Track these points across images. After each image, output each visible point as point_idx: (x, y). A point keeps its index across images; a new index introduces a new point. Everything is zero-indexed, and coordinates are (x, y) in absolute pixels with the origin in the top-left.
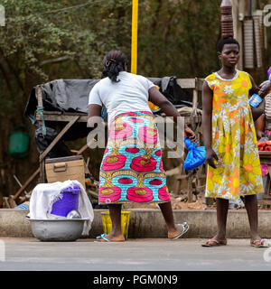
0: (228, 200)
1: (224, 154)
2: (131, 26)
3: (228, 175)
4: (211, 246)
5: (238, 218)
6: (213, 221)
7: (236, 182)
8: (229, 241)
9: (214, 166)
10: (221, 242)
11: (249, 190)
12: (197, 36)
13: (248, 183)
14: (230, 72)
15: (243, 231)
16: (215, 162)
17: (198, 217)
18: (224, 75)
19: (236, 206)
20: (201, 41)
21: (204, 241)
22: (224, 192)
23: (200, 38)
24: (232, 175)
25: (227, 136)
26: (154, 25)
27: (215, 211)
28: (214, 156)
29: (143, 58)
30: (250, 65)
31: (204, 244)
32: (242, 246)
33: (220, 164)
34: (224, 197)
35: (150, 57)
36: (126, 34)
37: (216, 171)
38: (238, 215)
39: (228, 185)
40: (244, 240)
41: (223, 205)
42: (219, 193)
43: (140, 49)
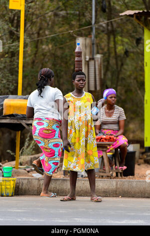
0: (77, 172)
1: (75, 143)
2: (18, 63)
3: (77, 156)
4: (66, 200)
5: (83, 184)
6: (67, 186)
7: (82, 161)
8: (78, 198)
9: (68, 151)
10: (72, 198)
11: (90, 166)
12: (60, 70)
13: (89, 162)
14: (80, 92)
15: (86, 192)
16: (69, 148)
17: (58, 182)
18: (76, 94)
19: (82, 176)
20: (62, 73)
21: (61, 198)
22: (75, 167)
23: (62, 71)
24: (80, 156)
25: (77, 132)
26: (33, 62)
27: (69, 179)
28: (69, 144)
29: (26, 83)
30: (92, 89)
31: (62, 199)
32: (85, 201)
33: (72, 150)
34: (75, 170)
35: (30, 83)
36: (16, 67)
37: (69, 154)
38: (83, 182)
39: (77, 163)
40: (86, 197)
41: (74, 175)
42: (71, 168)
43: (24, 77)
